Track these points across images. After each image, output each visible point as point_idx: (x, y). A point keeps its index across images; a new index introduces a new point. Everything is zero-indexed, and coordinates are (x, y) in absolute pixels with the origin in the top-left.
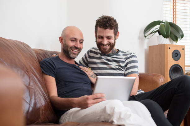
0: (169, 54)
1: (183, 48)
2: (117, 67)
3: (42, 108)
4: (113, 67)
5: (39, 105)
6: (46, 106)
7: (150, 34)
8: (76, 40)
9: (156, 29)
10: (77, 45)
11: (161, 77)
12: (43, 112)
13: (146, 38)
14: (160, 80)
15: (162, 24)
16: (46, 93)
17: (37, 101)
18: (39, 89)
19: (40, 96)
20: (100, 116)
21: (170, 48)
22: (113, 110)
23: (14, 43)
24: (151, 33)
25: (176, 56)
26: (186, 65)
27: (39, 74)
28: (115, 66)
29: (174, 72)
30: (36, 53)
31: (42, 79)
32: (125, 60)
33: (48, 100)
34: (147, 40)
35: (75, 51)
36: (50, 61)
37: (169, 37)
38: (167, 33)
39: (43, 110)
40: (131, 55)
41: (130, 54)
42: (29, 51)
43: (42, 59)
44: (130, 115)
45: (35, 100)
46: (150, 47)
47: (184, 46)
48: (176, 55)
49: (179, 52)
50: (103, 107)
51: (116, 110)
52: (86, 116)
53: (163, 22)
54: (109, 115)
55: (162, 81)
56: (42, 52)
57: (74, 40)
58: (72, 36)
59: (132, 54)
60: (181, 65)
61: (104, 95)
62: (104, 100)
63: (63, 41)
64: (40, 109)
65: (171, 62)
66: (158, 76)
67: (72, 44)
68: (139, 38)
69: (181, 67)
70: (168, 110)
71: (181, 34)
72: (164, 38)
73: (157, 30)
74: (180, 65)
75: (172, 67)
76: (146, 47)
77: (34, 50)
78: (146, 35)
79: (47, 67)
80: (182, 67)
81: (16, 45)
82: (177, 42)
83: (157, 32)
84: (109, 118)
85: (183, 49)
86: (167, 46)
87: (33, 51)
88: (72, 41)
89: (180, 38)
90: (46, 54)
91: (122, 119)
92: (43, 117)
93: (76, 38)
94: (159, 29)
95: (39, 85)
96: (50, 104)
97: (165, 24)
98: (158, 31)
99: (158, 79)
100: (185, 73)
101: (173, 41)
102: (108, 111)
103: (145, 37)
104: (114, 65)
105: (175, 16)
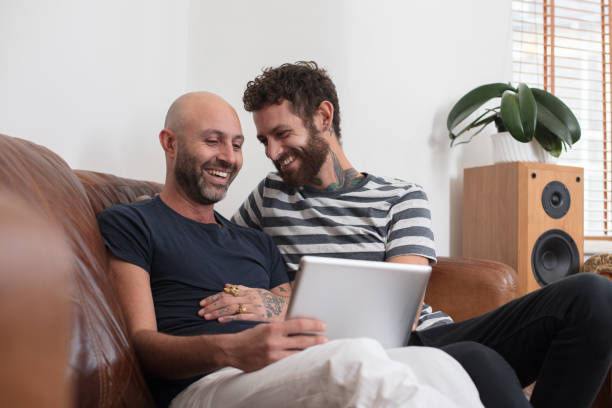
0: (533, 194)
1: (578, 175)
2: (361, 231)
3: (106, 372)
4: (349, 232)
5: (95, 361)
6: (118, 366)
7: (468, 128)
8: (221, 137)
9: (489, 110)
10: (226, 155)
11: (507, 272)
12: (111, 384)
13: (457, 141)
14: (505, 281)
15: (510, 95)
16: (119, 321)
17: (88, 346)
18: (95, 307)
19: (100, 330)
20: (311, 393)
21: (534, 176)
22: (353, 372)
23: (11, 146)
24: (473, 125)
25: (555, 203)
26: (586, 234)
27: (95, 256)
28: (353, 230)
29: (549, 257)
30: (84, 184)
31: (107, 272)
32: (387, 208)
33: (126, 344)
34: (457, 150)
35: (221, 174)
36: (133, 213)
37: (534, 138)
38: (525, 124)
39: (108, 379)
40: (408, 191)
41: (406, 188)
42: (62, 174)
43: (104, 206)
44: (416, 389)
45: (83, 342)
46: (468, 172)
47: (581, 170)
48: (555, 198)
49: (566, 190)
50: (320, 364)
51: (366, 373)
52: (261, 393)
53: (512, 90)
54: (342, 388)
55: (509, 284)
56: (105, 181)
57: (214, 137)
58: (206, 126)
59: (410, 186)
60: (570, 234)
61: (324, 326)
62: (321, 343)
63: (175, 143)
64: (100, 375)
65: (538, 223)
66: (497, 267)
67: (207, 152)
68: (433, 141)
69: (572, 241)
70: (532, 386)
71: (571, 128)
72: (515, 141)
73: (491, 114)
74: (567, 232)
75: (540, 239)
76: (454, 171)
77: (80, 175)
78: (455, 131)
79: (120, 232)
80: (576, 241)
81: (19, 154)
82: (558, 156)
83: (493, 123)
84: (340, 399)
85: (578, 179)
86: (527, 168)
87: (76, 176)
88: (208, 141)
89: (570, 141)
90: (118, 189)
91: (387, 401)
92: (110, 403)
93: (222, 130)
94: (498, 110)
95: (97, 291)
96: (132, 358)
97: (520, 95)
98: (494, 118)
99: (498, 279)
100: (584, 259)
101: (545, 151)
102: (339, 376)
103: (453, 137)
104: (349, 224)
105: (549, 69)
